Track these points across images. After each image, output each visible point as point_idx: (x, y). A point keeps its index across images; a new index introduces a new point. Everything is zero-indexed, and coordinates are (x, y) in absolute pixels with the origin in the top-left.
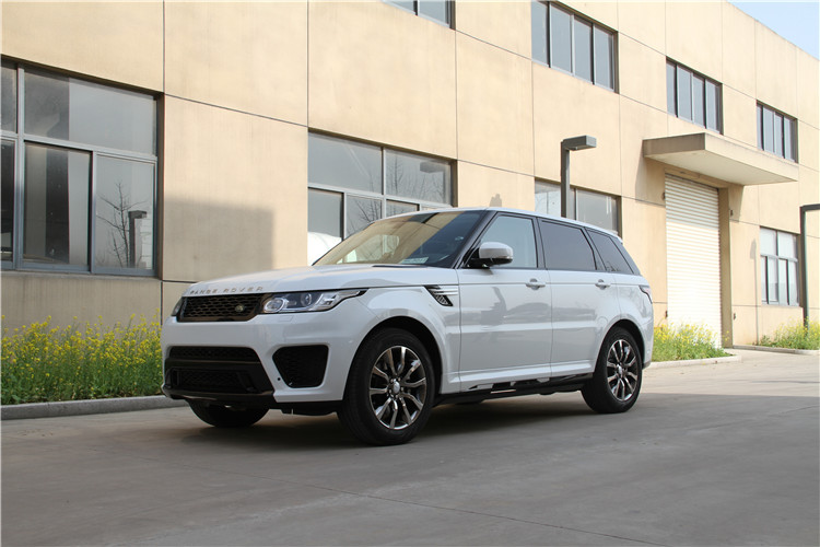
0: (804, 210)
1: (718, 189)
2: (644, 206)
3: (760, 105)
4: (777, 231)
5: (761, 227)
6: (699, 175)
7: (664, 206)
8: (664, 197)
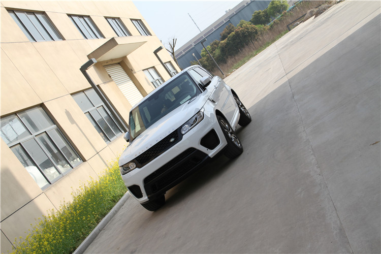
0: (155, 52)
1: (119, 63)
2: (107, 84)
3: (106, 18)
4: (147, 69)
5: (143, 70)
6: (112, 60)
7: (112, 80)
8: (110, 77)
